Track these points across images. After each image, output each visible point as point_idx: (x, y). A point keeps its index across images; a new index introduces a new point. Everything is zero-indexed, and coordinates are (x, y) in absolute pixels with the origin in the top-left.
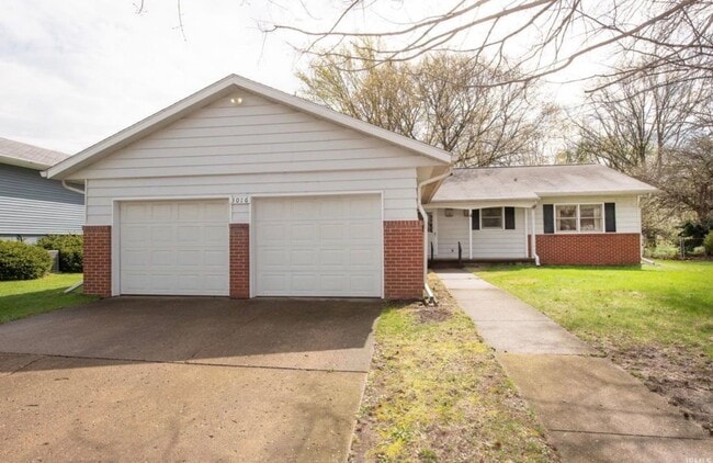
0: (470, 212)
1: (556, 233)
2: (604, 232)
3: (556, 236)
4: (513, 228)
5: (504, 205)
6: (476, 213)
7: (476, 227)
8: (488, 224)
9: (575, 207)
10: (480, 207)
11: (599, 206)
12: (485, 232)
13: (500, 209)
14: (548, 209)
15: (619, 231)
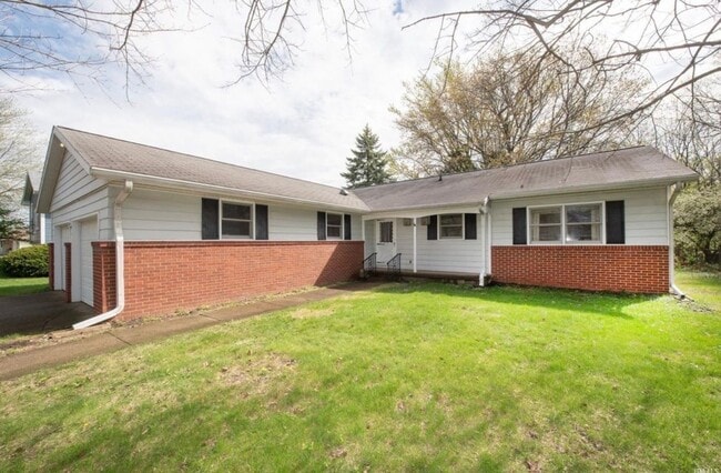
0: (415, 222)
1: (528, 244)
2: (604, 243)
3: (528, 248)
4: (475, 238)
5: (463, 211)
6: (433, 218)
7: (432, 235)
8: (446, 233)
9: (559, 208)
10: (439, 213)
11: (598, 207)
12: (443, 243)
13: (460, 215)
14: (519, 215)
15: (629, 242)
